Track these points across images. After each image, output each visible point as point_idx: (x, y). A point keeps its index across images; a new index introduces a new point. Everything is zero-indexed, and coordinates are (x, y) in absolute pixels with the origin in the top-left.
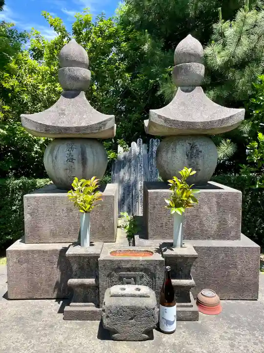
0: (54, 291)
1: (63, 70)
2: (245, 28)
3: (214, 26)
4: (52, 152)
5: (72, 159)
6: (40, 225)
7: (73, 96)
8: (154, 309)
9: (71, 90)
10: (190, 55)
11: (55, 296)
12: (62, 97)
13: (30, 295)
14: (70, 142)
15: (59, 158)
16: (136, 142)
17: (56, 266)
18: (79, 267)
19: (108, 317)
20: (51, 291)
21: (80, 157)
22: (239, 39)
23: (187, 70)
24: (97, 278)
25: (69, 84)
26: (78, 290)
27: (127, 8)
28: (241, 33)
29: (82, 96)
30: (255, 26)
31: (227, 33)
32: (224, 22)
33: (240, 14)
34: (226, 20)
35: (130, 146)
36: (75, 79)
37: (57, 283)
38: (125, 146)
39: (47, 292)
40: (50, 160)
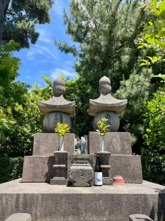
0: (44, 178)
1: (55, 87)
2: (134, 82)
3: (121, 82)
4: (48, 117)
5: (57, 119)
6: (40, 147)
7: (58, 96)
8: (92, 171)
9: (58, 94)
10: (105, 82)
11: (44, 181)
12: (53, 97)
13: (33, 180)
14: (56, 113)
15: (51, 119)
16: (84, 137)
17: (46, 165)
18: (58, 159)
19: (71, 174)
20: (43, 177)
21: (60, 118)
22: (132, 86)
23: (104, 88)
24: (66, 165)
25: (57, 92)
26: (57, 171)
27: (79, 77)
28: (133, 84)
29: (62, 96)
30: (139, 81)
31: (127, 84)
32: (125, 81)
33: (131, 76)
34: (126, 80)
35: (80, 139)
36: (60, 90)
37: (46, 173)
38: (78, 138)
39: (41, 178)
40: (47, 120)
